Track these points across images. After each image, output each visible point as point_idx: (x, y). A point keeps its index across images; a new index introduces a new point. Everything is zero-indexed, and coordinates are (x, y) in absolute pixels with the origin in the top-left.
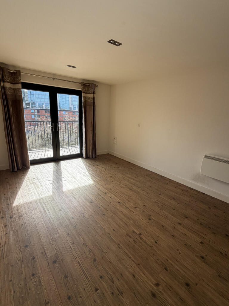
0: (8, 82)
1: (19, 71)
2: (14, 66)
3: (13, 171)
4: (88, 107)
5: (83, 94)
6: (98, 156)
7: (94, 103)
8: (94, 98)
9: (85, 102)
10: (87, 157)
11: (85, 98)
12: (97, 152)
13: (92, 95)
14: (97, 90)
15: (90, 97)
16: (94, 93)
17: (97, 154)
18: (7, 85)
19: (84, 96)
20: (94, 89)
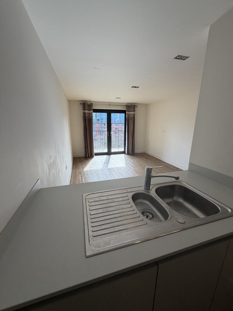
0: (87, 110)
1: (92, 104)
2: (90, 101)
3: (86, 157)
4: (130, 120)
5: (127, 113)
6: (136, 153)
7: (134, 117)
8: (134, 114)
9: (128, 117)
10: (128, 154)
11: (128, 114)
12: (135, 151)
13: (133, 113)
14: (136, 109)
15: (131, 114)
16: (134, 111)
17: (135, 152)
18: (86, 111)
19: (127, 114)
20: (134, 109)
